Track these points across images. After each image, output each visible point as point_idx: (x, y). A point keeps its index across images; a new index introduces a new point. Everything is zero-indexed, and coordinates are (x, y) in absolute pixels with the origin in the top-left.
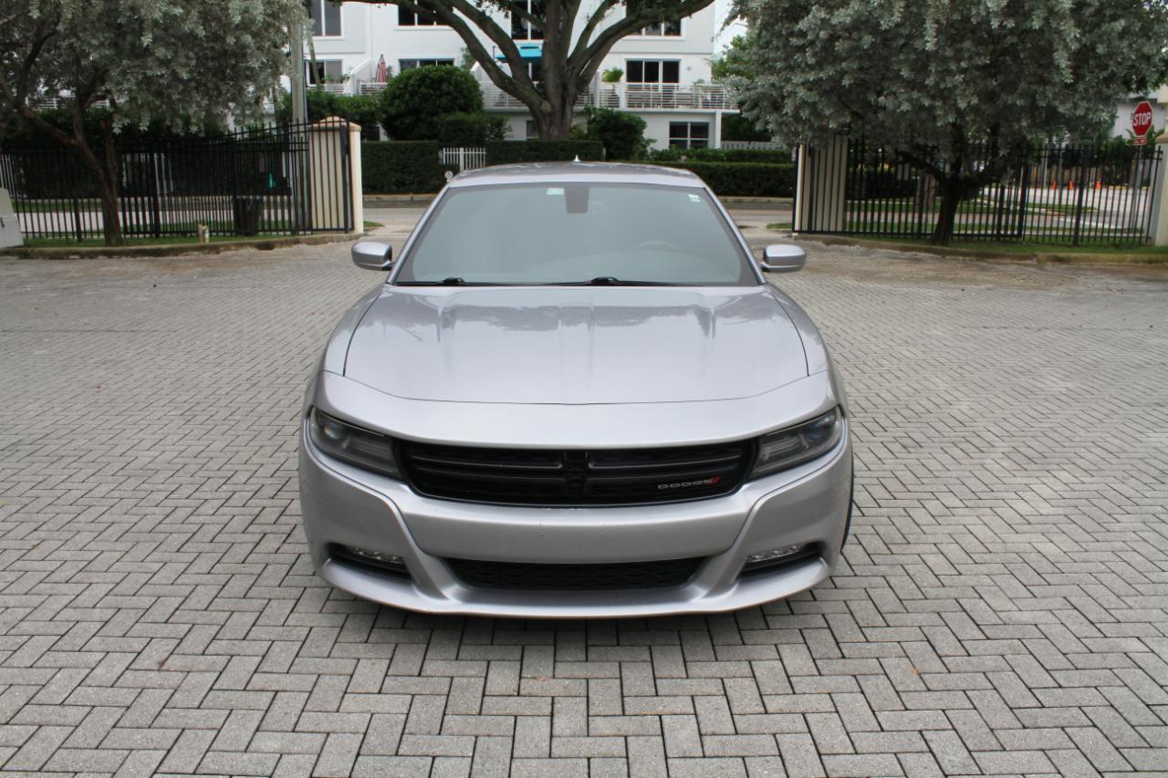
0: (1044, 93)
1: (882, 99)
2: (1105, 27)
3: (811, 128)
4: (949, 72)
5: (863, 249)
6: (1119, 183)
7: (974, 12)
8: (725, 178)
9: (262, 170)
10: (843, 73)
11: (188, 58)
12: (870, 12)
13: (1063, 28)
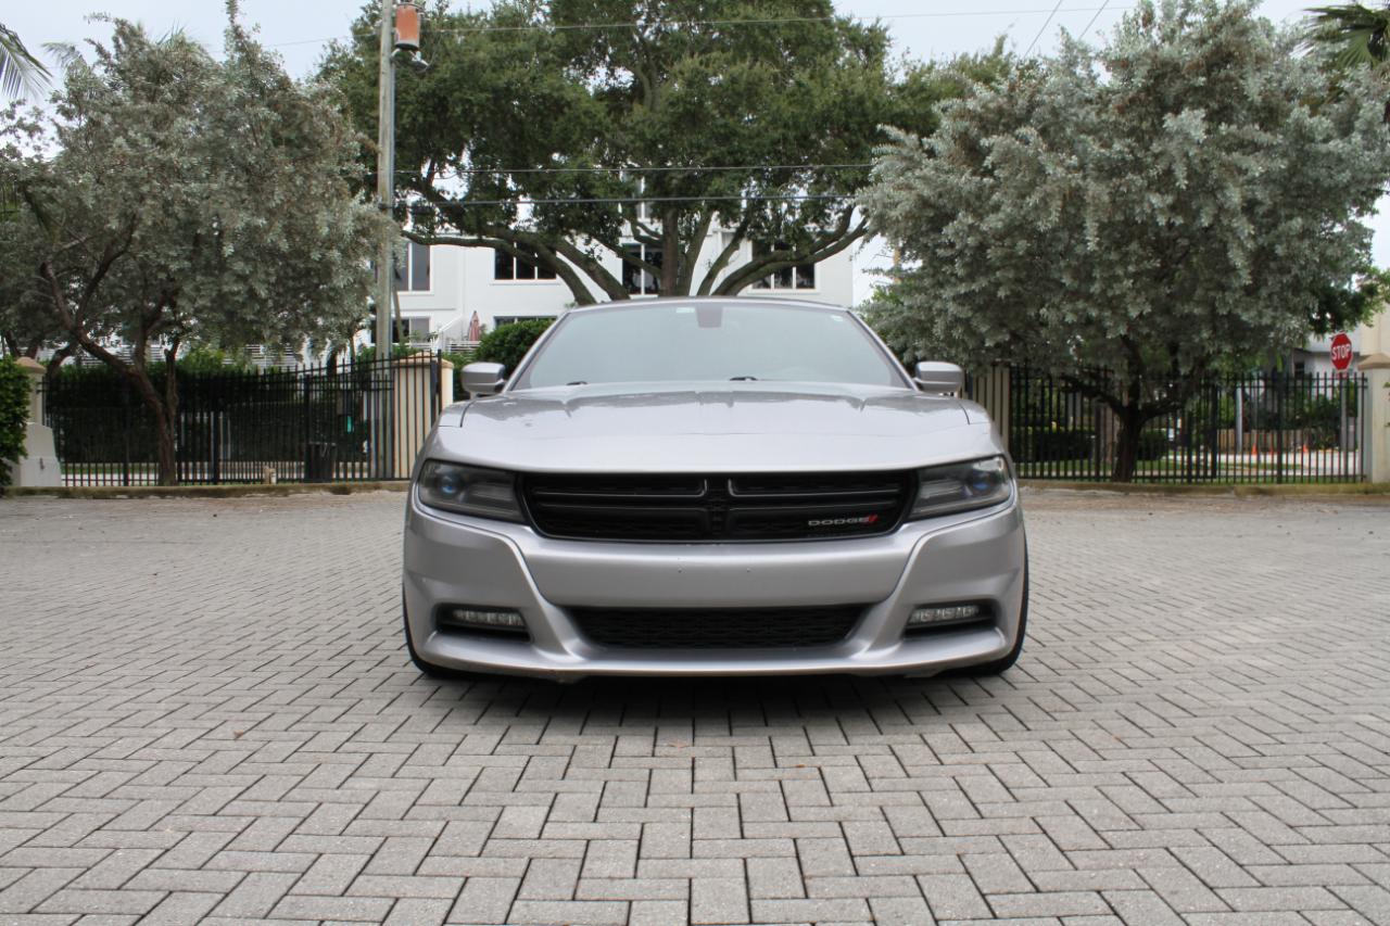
0: (1224, 298)
1: (1043, 311)
2: (1282, 227)
3: (966, 349)
4: (1117, 279)
5: (1033, 490)
6: (1328, 446)
7: (1138, 210)
9: (340, 411)
10: (998, 285)
11: (268, 274)
12: (1024, 217)
13: (1235, 225)
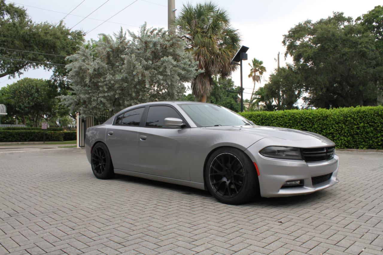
8: (16, 136)
